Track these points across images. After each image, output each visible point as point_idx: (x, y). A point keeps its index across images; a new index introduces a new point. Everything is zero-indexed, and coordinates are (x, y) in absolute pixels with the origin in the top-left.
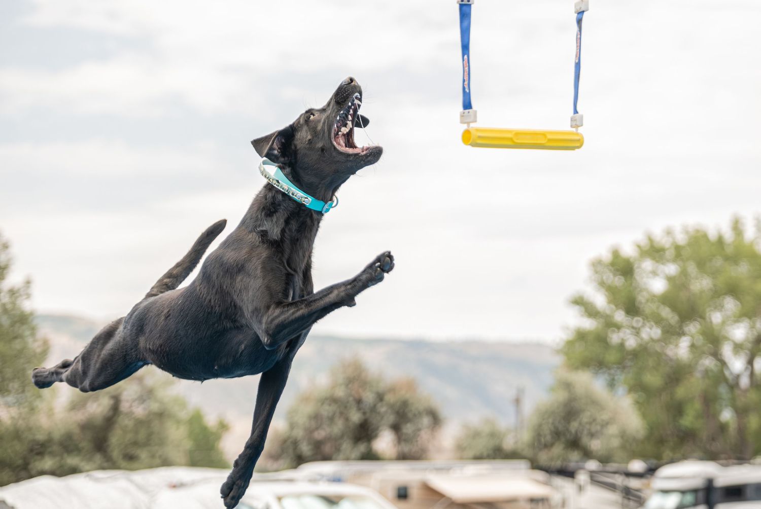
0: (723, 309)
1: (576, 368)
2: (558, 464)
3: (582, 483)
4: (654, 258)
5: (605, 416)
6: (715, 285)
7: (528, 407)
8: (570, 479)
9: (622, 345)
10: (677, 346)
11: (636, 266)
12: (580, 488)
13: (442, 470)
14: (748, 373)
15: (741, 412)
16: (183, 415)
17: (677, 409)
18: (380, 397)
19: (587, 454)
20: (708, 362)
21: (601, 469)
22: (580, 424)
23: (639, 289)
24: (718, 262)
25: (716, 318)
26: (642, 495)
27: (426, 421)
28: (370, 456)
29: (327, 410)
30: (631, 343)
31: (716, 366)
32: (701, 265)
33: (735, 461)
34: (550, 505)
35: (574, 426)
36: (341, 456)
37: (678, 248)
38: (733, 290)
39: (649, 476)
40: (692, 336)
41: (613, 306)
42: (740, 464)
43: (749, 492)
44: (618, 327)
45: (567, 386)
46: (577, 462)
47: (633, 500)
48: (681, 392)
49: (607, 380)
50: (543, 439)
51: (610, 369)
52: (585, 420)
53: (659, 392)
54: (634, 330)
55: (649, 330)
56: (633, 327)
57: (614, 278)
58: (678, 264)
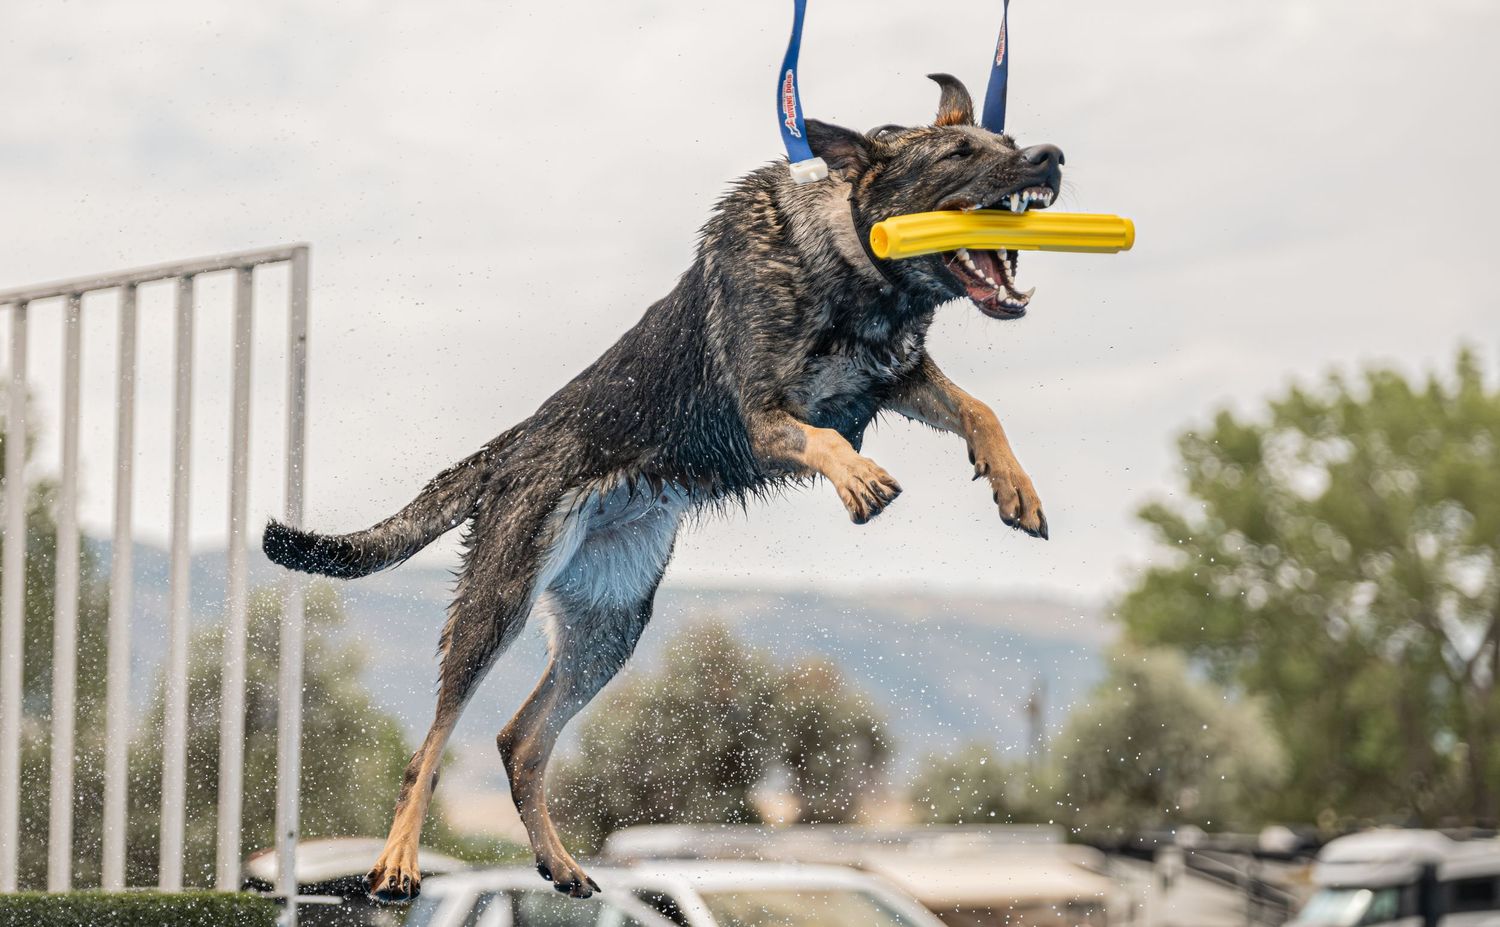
0: (1441, 529)
1: (1151, 645)
2: (1118, 834)
3: (1169, 872)
4: (1302, 428)
5: (1207, 740)
6: (1424, 481)
7: (1057, 727)
8: (1146, 863)
9: (1238, 601)
10: (1347, 602)
11: (1265, 442)
12: (1166, 883)
13: (895, 842)
14: (1489, 658)
19: (1178, 820)
20: (1409, 634)
21: (1206, 844)
22: (1160, 755)
23: (1271, 489)
24: (1433, 436)
25: (1427, 546)
26: (1288, 896)
27: (856, 748)
28: (750, 817)
30: (1258, 596)
31: (1426, 640)
32: (1400, 440)
33: (1477, 830)
34: (1105, 916)
35: (1149, 757)
36: (689, 815)
37: (1350, 409)
38: (1460, 490)
39: (1303, 859)
40: (1377, 581)
41: (1221, 523)
42: (1487, 836)
44: (1232, 564)
45: (1135, 679)
46: (1158, 830)
47: (1270, 906)
48: (1357, 692)
49: (1208, 671)
50: (1085, 786)
51: (1214, 647)
52: (1170, 748)
53: (1315, 692)
54: (1262, 570)
55: (1291, 569)
56: (1261, 564)
57: (1223, 468)
58: (1351, 439)
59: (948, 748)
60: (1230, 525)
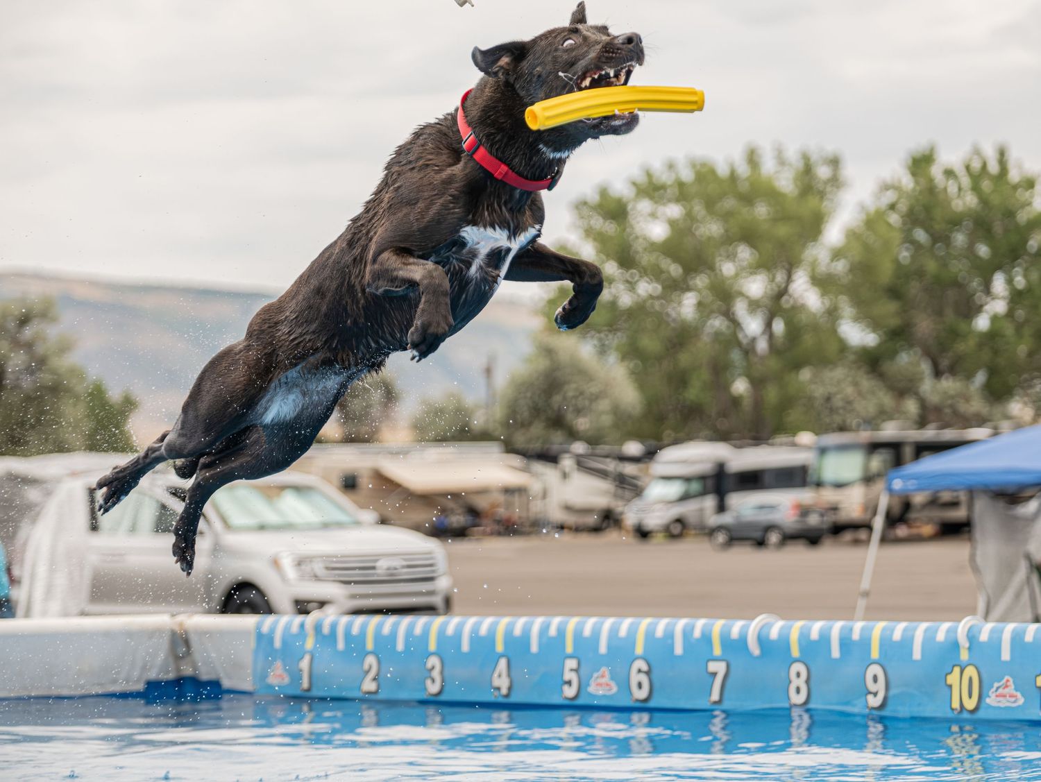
0: (736, 260)
2: (536, 446)
3: (567, 470)
4: (651, 198)
5: (593, 389)
6: (726, 231)
7: (501, 380)
8: (553, 464)
9: (614, 303)
10: (680, 303)
11: (629, 207)
12: (565, 476)
13: (398, 454)
14: (766, 337)
15: (757, 383)
16: (80, 388)
17: (680, 380)
19: (573, 435)
20: (717, 323)
21: (590, 451)
22: (565, 398)
23: (634, 235)
24: (729, 203)
25: (728, 269)
26: (639, 483)
27: (377, 395)
30: (626, 300)
31: (728, 327)
32: (710, 204)
33: (750, 441)
34: (528, 497)
35: (557, 399)
37: (681, 185)
38: (749, 236)
39: (647, 460)
40: (699, 291)
41: (604, 257)
42: (757, 445)
43: (767, 479)
44: (609, 281)
45: (549, 352)
46: (561, 444)
47: (628, 489)
48: (684, 359)
49: (595, 346)
50: (520, 416)
51: (599, 332)
52: (570, 394)
53: (659, 359)
54: (627, 285)
55: (646, 285)
56: (627, 281)
57: (604, 223)
58: (683, 205)
59: (436, 393)
60: (608, 256)
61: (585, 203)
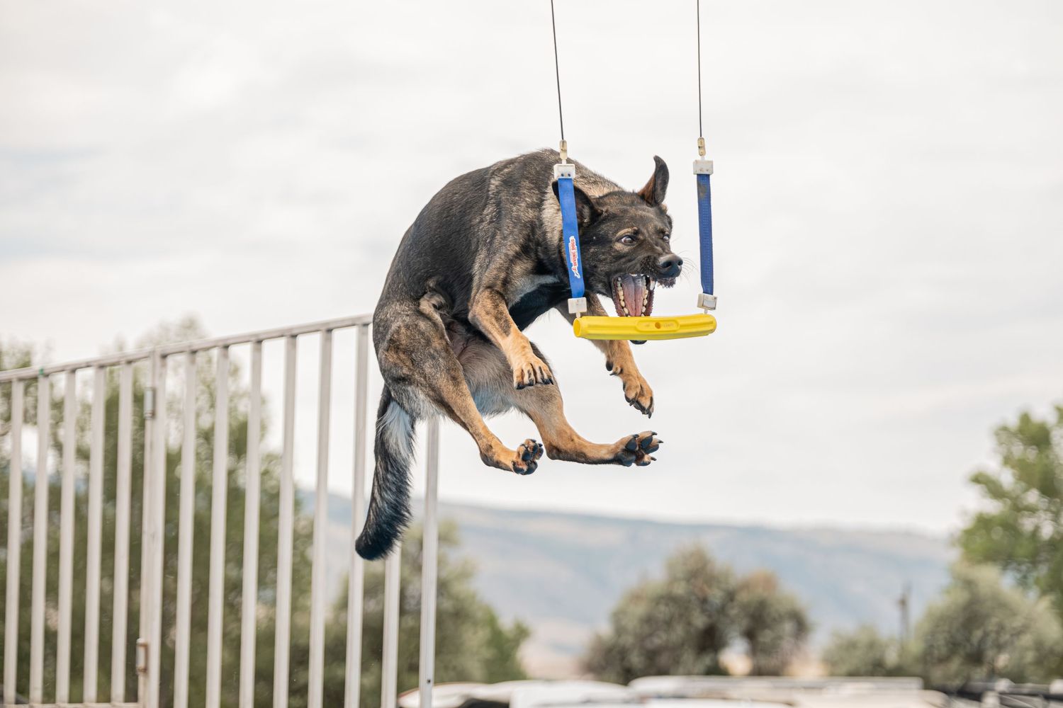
1: (979, 562)
2: (957, 683)
5: (1017, 623)
7: (917, 612)
8: (975, 703)
9: (1035, 534)
11: (1052, 433)
13: (811, 688)
16: (479, 615)
18: (731, 596)
19: (994, 674)
21: (1013, 690)
22: (985, 633)
23: (1057, 463)
27: (788, 627)
28: (717, 671)
29: (663, 611)
30: (1048, 531)
35: (978, 634)
36: (681, 669)
41: (1023, 484)
44: (1032, 510)
45: (969, 584)
46: (984, 682)
49: (1016, 578)
50: (936, 652)
51: (1021, 564)
52: (991, 628)
54: (1051, 515)
56: (1051, 511)
57: (1025, 449)
59: (849, 626)
60: (1030, 485)
61: (1005, 429)
